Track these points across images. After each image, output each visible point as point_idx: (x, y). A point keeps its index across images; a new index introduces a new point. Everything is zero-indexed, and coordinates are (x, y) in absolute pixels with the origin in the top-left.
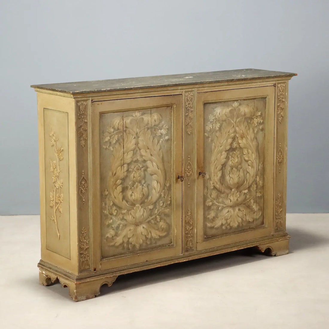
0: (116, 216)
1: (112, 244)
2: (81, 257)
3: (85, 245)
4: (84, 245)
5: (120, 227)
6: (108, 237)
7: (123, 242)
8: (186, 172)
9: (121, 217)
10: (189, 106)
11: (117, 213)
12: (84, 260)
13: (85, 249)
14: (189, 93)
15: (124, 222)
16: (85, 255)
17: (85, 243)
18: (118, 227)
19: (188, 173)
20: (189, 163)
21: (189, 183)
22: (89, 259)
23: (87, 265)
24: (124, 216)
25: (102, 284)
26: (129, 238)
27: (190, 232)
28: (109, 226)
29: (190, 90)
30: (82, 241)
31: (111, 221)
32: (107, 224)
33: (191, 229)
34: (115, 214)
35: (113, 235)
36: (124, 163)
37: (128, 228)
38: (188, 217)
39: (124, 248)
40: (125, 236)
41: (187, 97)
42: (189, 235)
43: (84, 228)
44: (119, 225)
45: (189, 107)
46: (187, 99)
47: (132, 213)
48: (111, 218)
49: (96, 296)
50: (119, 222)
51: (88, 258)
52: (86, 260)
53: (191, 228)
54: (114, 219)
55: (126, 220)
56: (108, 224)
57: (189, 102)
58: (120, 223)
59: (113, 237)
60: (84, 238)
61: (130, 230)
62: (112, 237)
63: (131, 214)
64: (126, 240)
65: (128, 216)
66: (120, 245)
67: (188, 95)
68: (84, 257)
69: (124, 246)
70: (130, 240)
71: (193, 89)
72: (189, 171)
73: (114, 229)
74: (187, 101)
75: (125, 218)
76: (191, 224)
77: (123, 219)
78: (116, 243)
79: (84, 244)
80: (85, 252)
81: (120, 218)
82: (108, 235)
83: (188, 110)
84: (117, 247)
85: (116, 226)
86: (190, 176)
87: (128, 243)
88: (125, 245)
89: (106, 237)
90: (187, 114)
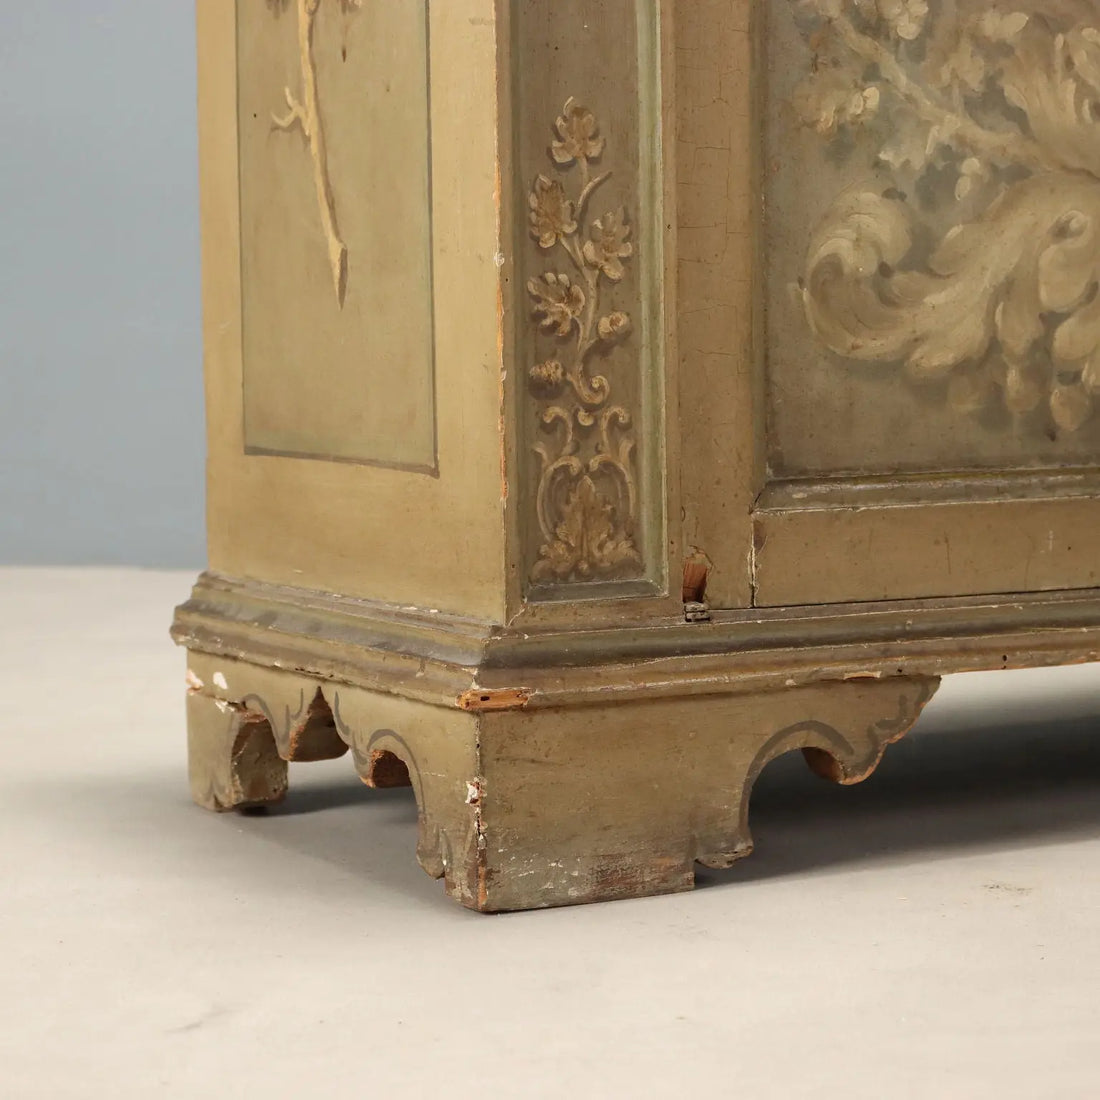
0: (916, 51)
1: (876, 346)
2: (544, 426)
3: (587, 294)
4: (570, 298)
5: (964, 187)
6: (834, 265)
7: (993, 346)
9: (974, 80)
11: (928, 29)
12: (575, 463)
13: (584, 341)
15: (995, 138)
16: (591, 409)
17: (591, 278)
18: (937, 183)
22: (634, 453)
23: (612, 517)
24: (1001, 72)
25: (773, 753)
26: (1051, 320)
28: (843, 143)
30: (548, 242)
31: (873, 94)
32: (827, 117)
34: (908, 29)
35: (891, 258)
37: (1035, 214)
39: (995, 413)
40: (1007, 291)
43: (578, 112)
44: (951, 155)
47: (1080, 58)
48: (872, 73)
49: (704, 879)
50: (949, 125)
51: (625, 446)
52: (594, 463)
54: (903, 80)
55: (1018, 117)
56: (841, 128)
58: (960, 139)
59: (885, 270)
60: (581, 216)
61: (1061, 232)
62: (873, 267)
63: (1069, 63)
64: (1019, 334)
65: (1040, 81)
66: (961, 367)
68: (577, 426)
69: (998, 391)
70: (1063, 333)
73: (902, 197)
75: (1013, 93)
77: (988, 102)
78: (917, 341)
79: (576, 289)
80: (586, 375)
81: (963, 84)
82: (838, 243)
84: (933, 390)
85: (918, 164)
87: (1042, 364)
88: (1013, 377)
89: (813, 263)
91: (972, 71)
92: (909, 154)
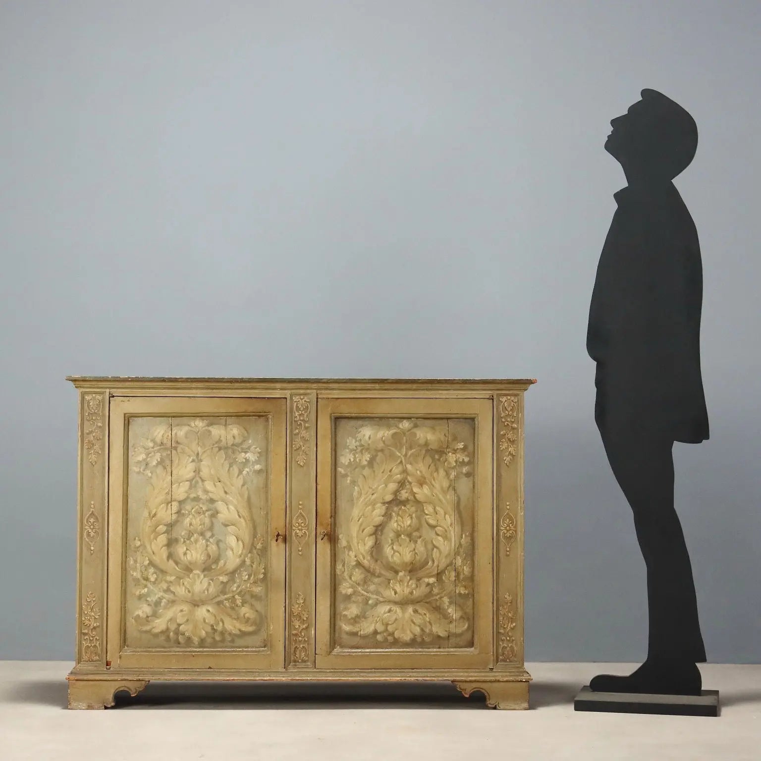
0: (154, 583)
1: (148, 628)
2: (84, 639)
3: (92, 620)
4: (89, 621)
5: (162, 604)
6: (138, 616)
7: (168, 629)
8: (294, 528)
9: (165, 588)
10: (302, 418)
11: (156, 579)
12: (90, 645)
13: (92, 627)
14: (302, 397)
15: (171, 597)
16: (92, 637)
17: (93, 618)
18: (157, 603)
19: (298, 531)
20: (301, 513)
21: (300, 549)
22: (99, 644)
23: (95, 653)
24: (170, 586)
25: (118, 690)
26: (179, 625)
27: (303, 634)
28: (140, 597)
29: (302, 391)
30: (86, 613)
31: (146, 590)
32: (138, 593)
33: (303, 629)
34: (152, 579)
35: (149, 615)
36: (173, 500)
37: (176, 609)
38: (297, 606)
39: (168, 639)
40: (171, 620)
41: (297, 404)
42: (300, 638)
43: (91, 594)
44: (160, 599)
45: (302, 421)
46: (297, 407)
47: (186, 583)
48: (146, 586)
49: (106, 708)
50: (161, 594)
51: (98, 643)
52: (93, 645)
53: (304, 627)
54: (152, 588)
55: (174, 593)
56: (140, 595)
57: (302, 411)
58: (162, 596)
59: (148, 617)
60: (92, 609)
61: (182, 611)
62: (145, 616)
63: (183, 584)
64: (173, 627)
65: (178, 587)
66: (162, 632)
67: (299, 401)
68: (90, 639)
69: (168, 637)
70: (181, 628)
71: (308, 391)
72: (300, 527)
73: (151, 605)
74: (297, 410)
75: (172, 589)
76: (305, 619)
77: (168, 590)
78: (154, 628)
79: (91, 620)
80: (92, 632)
81: (163, 588)
82: (140, 613)
83: (298, 425)
84: (156, 635)
85: (154, 600)
86: (302, 536)
87: (177, 632)
88: (171, 634)
89: (135, 615)
90: (297, 431)
91: (165, 586)
92: (153, 599)
